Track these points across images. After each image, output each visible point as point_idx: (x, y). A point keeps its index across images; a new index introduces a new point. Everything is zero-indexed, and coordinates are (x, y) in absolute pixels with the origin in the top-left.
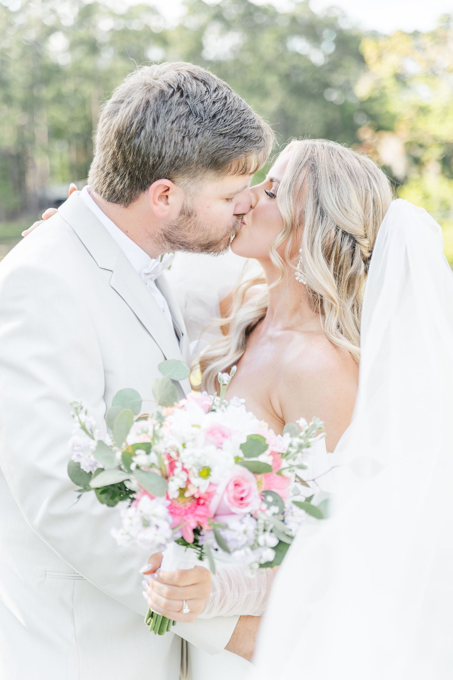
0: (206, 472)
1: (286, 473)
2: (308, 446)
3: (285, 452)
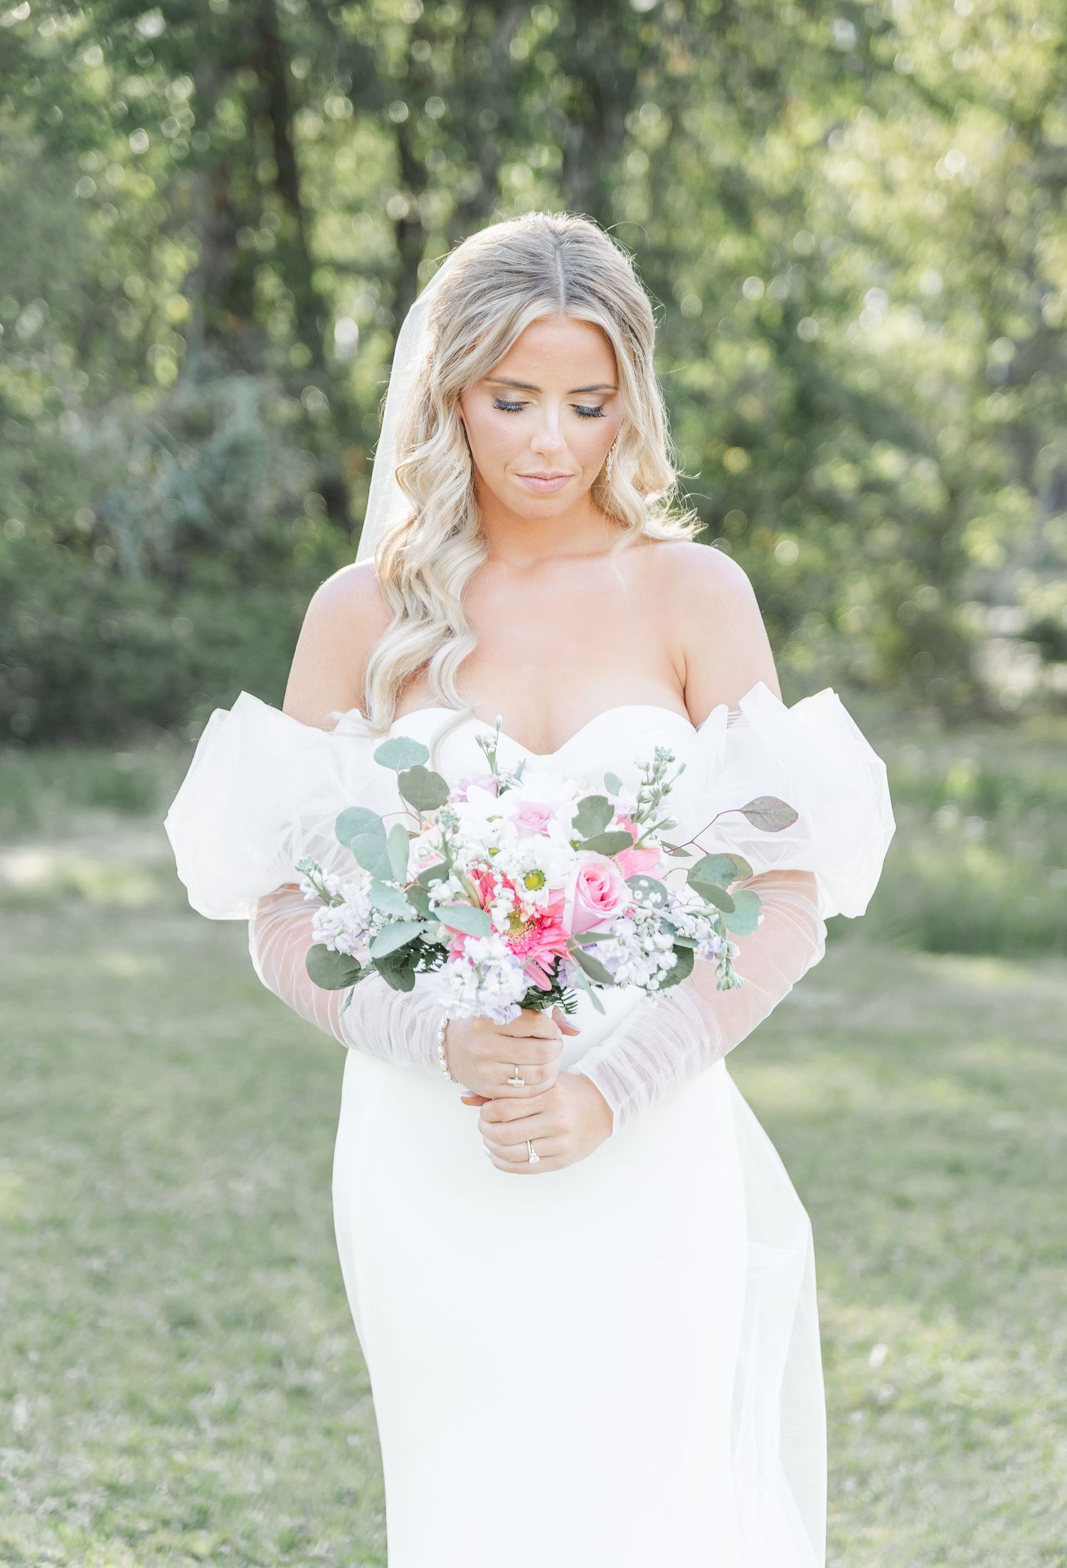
0: (537, 878)
1: (647, 843)
2: (666, 791)
3: (635, 812)
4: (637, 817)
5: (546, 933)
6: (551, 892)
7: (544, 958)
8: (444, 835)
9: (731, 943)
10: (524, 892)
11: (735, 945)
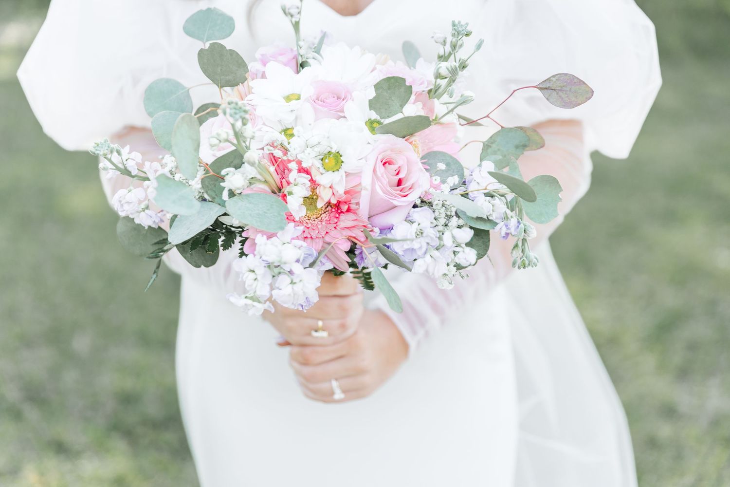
0: (334, 159)
2: (463, 66)
3: (432, 87)
4: (433, 92)
5: (343, 216)
6: (348, 174)
7: (340, 247)
8: (233, 125)
9: (527, 224)
10: (322, 174)
11: (532, 227)
